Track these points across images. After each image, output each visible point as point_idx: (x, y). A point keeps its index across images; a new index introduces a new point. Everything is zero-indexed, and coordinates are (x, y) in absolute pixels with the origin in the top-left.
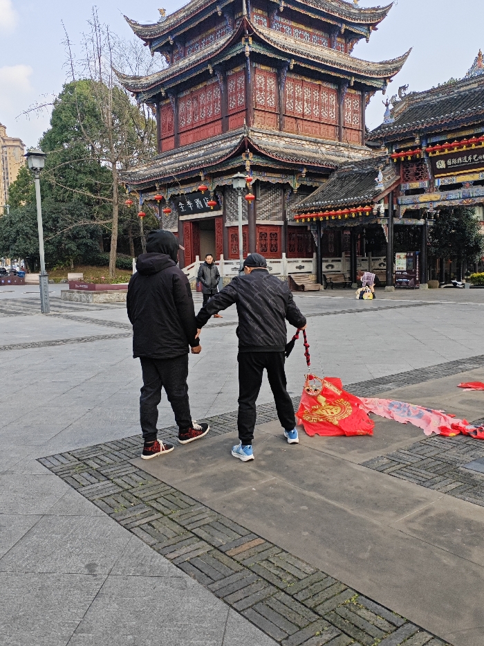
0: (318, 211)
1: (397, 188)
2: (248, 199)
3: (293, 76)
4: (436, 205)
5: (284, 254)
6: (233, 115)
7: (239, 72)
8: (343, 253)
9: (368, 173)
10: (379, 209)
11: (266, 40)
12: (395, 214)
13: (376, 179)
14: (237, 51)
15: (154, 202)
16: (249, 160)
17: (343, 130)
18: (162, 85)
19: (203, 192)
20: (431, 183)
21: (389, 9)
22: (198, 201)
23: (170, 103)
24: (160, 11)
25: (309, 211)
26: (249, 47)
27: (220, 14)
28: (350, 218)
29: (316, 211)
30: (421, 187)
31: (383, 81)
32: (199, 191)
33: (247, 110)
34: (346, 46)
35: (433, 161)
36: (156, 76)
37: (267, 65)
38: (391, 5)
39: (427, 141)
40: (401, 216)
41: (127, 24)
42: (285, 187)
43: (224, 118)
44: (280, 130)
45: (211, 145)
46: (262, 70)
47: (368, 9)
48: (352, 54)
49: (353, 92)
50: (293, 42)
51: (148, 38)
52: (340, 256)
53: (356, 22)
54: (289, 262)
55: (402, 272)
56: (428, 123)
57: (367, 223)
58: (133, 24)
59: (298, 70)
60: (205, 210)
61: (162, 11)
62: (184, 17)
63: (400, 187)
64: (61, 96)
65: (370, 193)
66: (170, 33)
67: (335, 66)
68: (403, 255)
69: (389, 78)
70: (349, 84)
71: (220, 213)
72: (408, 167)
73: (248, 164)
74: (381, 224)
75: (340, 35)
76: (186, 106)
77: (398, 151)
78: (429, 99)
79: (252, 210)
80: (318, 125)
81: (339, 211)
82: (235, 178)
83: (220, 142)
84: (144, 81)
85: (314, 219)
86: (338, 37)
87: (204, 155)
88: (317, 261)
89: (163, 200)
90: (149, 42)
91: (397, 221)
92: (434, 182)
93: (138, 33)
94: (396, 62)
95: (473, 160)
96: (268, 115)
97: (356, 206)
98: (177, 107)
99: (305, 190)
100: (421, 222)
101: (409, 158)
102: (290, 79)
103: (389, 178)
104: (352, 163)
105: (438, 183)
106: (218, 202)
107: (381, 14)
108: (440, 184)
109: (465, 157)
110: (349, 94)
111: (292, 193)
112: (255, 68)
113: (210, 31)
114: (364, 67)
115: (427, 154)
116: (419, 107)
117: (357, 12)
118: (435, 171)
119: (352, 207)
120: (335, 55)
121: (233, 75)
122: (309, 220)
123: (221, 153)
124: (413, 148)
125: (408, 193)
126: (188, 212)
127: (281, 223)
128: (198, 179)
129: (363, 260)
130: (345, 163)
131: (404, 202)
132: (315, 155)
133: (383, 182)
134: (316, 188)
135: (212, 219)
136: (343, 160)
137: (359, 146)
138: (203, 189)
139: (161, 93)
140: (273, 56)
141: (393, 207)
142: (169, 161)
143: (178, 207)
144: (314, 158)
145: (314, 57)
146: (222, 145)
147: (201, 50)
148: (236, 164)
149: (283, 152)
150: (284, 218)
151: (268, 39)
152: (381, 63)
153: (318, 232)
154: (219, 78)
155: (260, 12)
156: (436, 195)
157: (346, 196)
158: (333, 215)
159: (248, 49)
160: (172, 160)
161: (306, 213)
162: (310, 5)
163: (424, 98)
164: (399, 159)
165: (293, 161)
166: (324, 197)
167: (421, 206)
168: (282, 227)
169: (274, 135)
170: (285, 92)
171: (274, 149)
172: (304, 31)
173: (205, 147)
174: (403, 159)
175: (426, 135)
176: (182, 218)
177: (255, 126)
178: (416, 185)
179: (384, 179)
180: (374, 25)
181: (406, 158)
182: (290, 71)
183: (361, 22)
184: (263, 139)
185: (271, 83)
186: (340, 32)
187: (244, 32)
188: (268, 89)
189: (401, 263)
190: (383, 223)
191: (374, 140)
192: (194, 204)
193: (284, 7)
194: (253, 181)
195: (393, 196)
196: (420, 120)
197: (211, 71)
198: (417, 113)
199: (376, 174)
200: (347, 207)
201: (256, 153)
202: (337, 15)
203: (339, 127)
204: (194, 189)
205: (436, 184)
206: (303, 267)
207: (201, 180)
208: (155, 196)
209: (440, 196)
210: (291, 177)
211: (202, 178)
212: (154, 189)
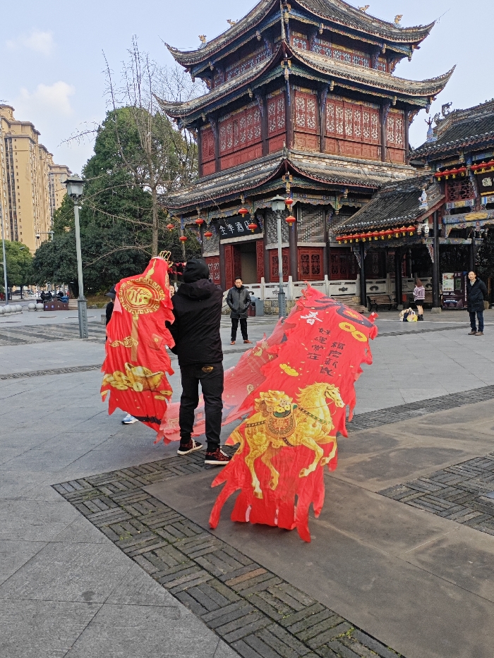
0: (361, 232)
1: (441, 207)
2: (289, 221)
3: (334, 98)
4: (483, 224)
5: (326, 276)
6: (274, 137)
7: (280, 95)
8: (388, 275)
9: (412, 193)
10: (423, 230)
11: (306, 63)
12: (440, 234)
13: (420, 199)
14: (277, 74)
15: (195, 226)
16: (289, 183)
17: (386, 149)
18: (203, 110)
19: (243, 216)
20: (478, 201)
21: (431, 28)
22: (239, 225)
23: (211, 128)
24: (201, 37)
25: (351, 232)
26: (288, 71)
27: (259, 38)
28: (395, 238)
29: (358, 232)
30: (467, 206)
31: (426, 99)
32: (240, 214)
33: (287, 133)
34: (388, 66)
35: (479, 178)
36: (197, 101)
37: (307, 88)
38: (433, 23)
39: (471, 158)
40: (447, 236)
41: (169, 52)
42: (326, 209)
43: (265, 141)
44: (321, 151)
45: (251, 169)
46: (301, 93)
47: (410, 29)
48: (394, 74)
49: (396, 111)
50: (333, 63)
51: (188, 64)
52: (385, 277)
53: (397, 41)
54: (331, 284)
55: (450, 292)
56: (472, 140)
57: (411, 243)
58: (174, 52)
59: (338, 92)
60: (247, 233)
61: (202, 38)
62: (224, 43)
63: (446, 207)
64: (104, 123)
65: (413, 213)
66: (211, 59)
67: (377, 87)
68: (450, 275)
69: (433, 96)
70: (392, 103)
71: (261, 236)
72: (453, 186)
73: (288, 186)
74: (425, 245)
75: (382, 56)
76: (226, 130)
77: (442, 170)
78: (473, 116)
79: (293, 232)
80: (360, 145)
81: (382, 232)
82: (274, 201)
83: (261, 165)
84: (185, 107)
85: (357, 240)
86: (379, 56)
87: (244, 178)
88: (361, 283)
89: (203, 224)
90: (190, 68)
91: (442, 241)
92: (481, 199)
93: (179, 60)
94: (440, 80)
96: (308, 137)
97: (400, 226)
98: (218, 132)
99: (347, 211)
100: (468, 241)
101: (454, 177)
102: (330, 101)
103: (433, 198)
104: (395, 183)
105: (484, 201)
106: (259, 225)
107: (422, 32)
108: (487, 202)
110: (391, 113)
111: (334, 213)
112: (295, 90)
113: (250, 56)
114: (407, 85)
115: (473, 172)
116: (464, 125)
117: (397, 31)
118: (482, 189)
119: (395, 227)
120: (377, 75)
121: (273, 98)
122: (351, 241)
123: (261, 176)
124: (458, 166)
125: (454, 212)
126: (230, 235)
127: (323, 244)
128: (238, 203)
129: (409, 281)
130: (389, 183)
131: (450, 221)
132: (357, 176)
133: (427, 201)
134: (359, 208)
135: (253, 242)
136: (387, 180)
137: (402, 165)
138: (243, 212)
139: (201, 118)
140: (312, 78)
141: (438, 226)
142: (210, 185)
143: (218, 231)
144: (356, 178)
145: (355, 78)
146: (262, 169)
147: (241, 75)
148: (277, 186)
149: (323, 174)
150: (326, 240)
151: (308, 61)
152: (423, 82)
153: (361, 253)
154: (259, 101)
155: (299, 35)
156: (482, 214)
157: (389, 216)
158: (376, 235)
159: (287, 73)
160: (214, 184)
161: (348, 234)
162: (350, 27)
163: (469, 115)
164: (443, 177)
165: (334, 182)
166: (367, 218)
167: (468, 225)
168: (325, 249)
169: (314, 157)
170: (325, 114)
171: (315, 170)
172: (345, 52)
173: (245, 171)
174: (447, 178)
175: (471, 152)
176: (224, 241)
177: (295, 148)
178: (462, 203)
179: (428, 198)
180: (416, 44)
181: (450, 176)
182: (329, 92)
183: (403, 41)
184: (304, 161)
185: (312, 105)
186: (381, 52)
187: (283, 55)
188: (308, 111)
189: (448, 283)
190: (428, 243)
191: (418, 158)
192: (235, 227)
193: (323, 29)
194: (294, 204)
195: (438, 215)
196: (464, 138)
197: (251, 95)
198: (461, 130)
199: (420, 193)
200: (391, 228)
201: (296, 174)
202: (377, 35)
203: (382, 145)
204: (235, 212)
205: (483, 203)
206: (346, 289)
207: (241, 204)
208: (196, 220)
209: (486, 214)
210: (333, 199)
211: (243, 202)
212: (195, 213)
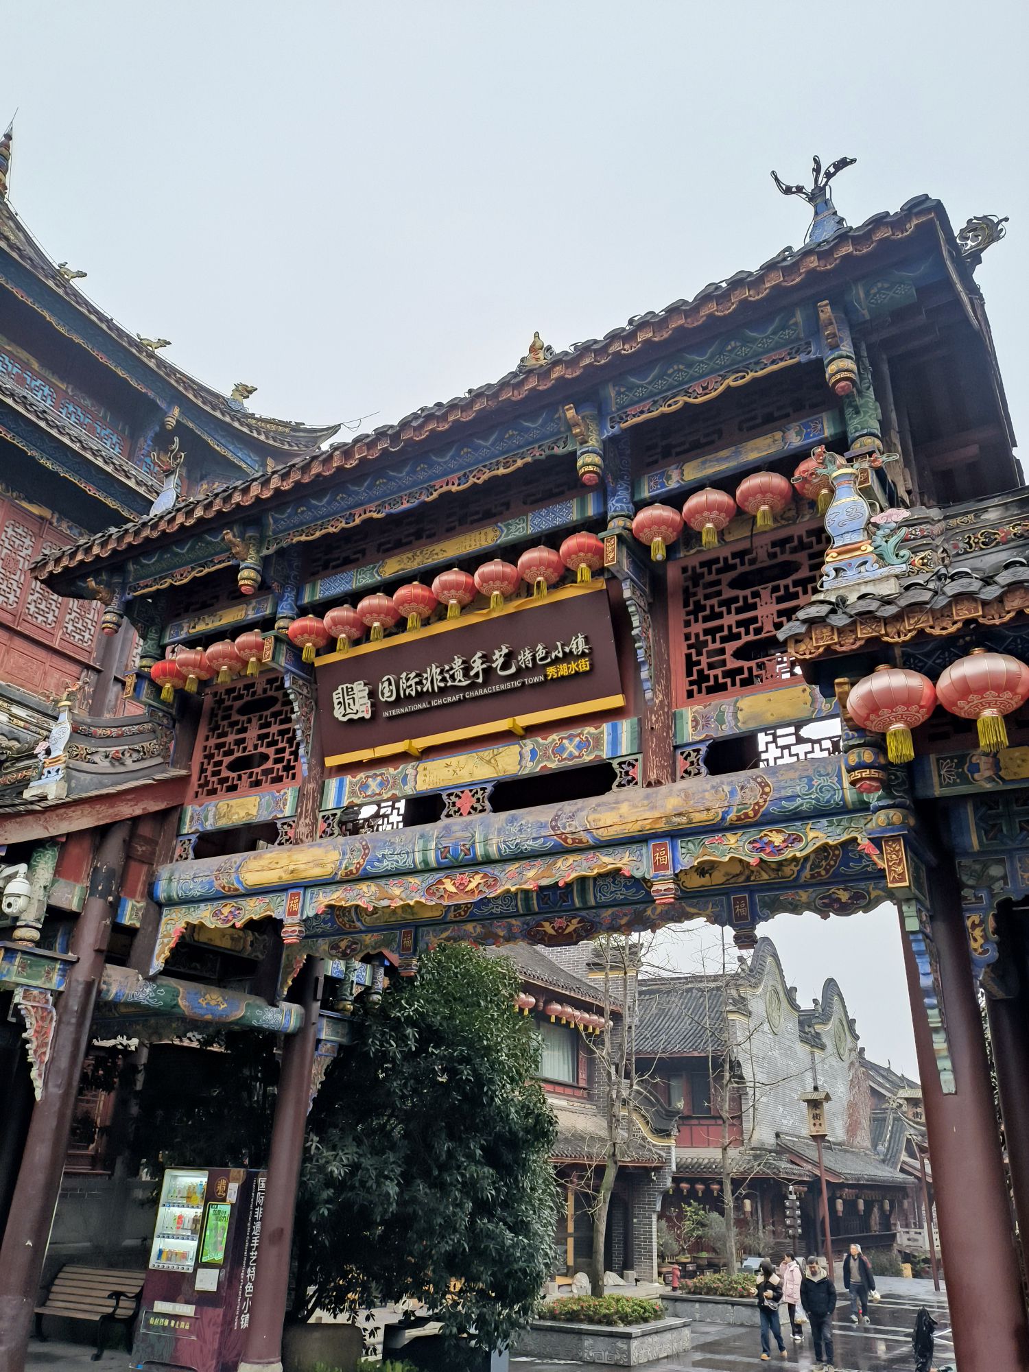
1: (154, 812)
20: (309, 797)
30: (265, 816)
35: (321, 686)
39: (299, 597)
40: (157, 964)
63: (180, 821)
74: (9, 990)
91: (124, 986)
92: (322, 789)
95: (488, 672)
103: (114, 758)
105: (337, 794)
108: (346, 803)
109: (458, 663)
118: (329, 737)
131: (176, 890)
133: (64, 759)
156: (321, 855)
167: (254, 909)
178: (247, 808)
179: (76, 753)
190: (26, 980)
205: (330, 802)
209: (335, 856)
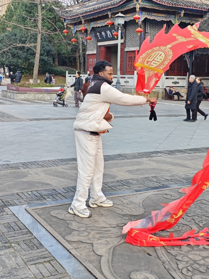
2: (138, 32)
16: (138, 4)
19: (109, 26)
22: (109, 32)
42: (168, 24)
54: (167, 78)
60: (113, 38)
71: (122, 41)
73: (138, 7)
79: (142, 40)
89: (86, 31)
126: (103, 40)
128: (106, 17)
143: (96, 36)
153: (191, 59)
165: (173, 5)
176: (100, 44)
192: (106, 34)
204: (106, 24)
206: (178, 83)
207: (108, 17)
208: (81, 27)
210: (173, 16)
211: (110, 16)
212: (80, 23)
